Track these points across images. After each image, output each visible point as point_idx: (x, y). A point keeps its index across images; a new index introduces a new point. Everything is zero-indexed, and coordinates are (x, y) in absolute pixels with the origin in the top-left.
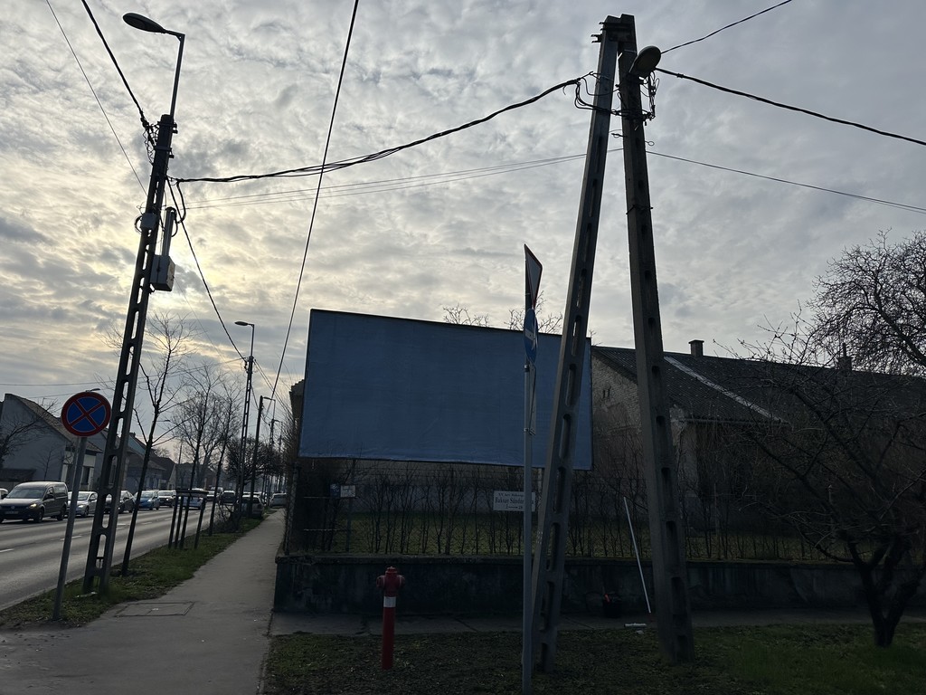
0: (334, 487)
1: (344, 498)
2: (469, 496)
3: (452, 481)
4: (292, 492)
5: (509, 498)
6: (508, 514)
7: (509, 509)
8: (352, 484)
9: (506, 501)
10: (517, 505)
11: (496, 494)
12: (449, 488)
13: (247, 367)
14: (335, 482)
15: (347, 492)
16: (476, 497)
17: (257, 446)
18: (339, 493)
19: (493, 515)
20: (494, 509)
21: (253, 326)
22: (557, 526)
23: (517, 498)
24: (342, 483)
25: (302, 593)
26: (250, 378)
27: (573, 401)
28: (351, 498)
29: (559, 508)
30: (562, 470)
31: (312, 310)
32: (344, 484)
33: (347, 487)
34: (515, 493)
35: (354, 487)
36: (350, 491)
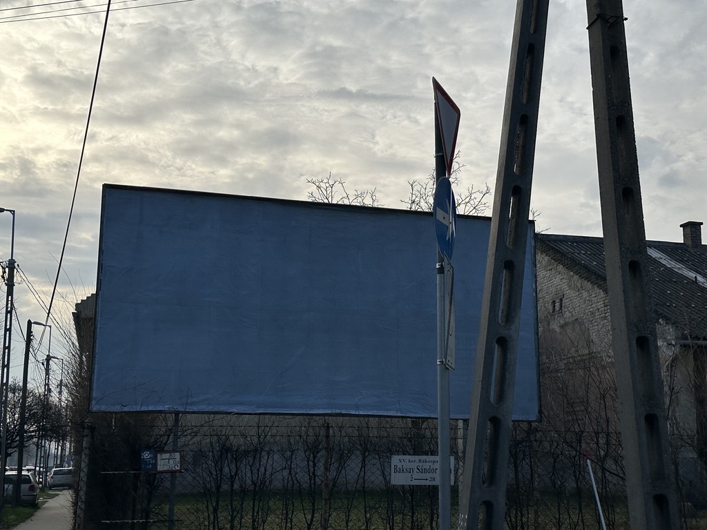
0: (146, 455)
1: (162, 472)
2: (354, 464)
3: (328, 443)
4: (83, 465)
5: (414, 465)
6: (413, 491)
8: (174, 451)
10: (428, 476)
11: (396, 460)
12: (323, 452)
13: (6, 276)
14: (148, 448)
15: (167, 462)
16: (364, 466)
17: (24, 397)
18: (155, 465)
19: (391, 493)
20: (393, 482)
21: (13, 212)
22: (489, 506)
23: (427, 466)
24: (158, 449)
26: (10, 292)
27: (510, 316)
28: (173, 472)
29: (492, 478)
30: (496, 422)
31: (106, 187)
32: (162, 451)
33: (167, 456)
34: (424, 457)
35: (177, 455)
36: (171, 461)
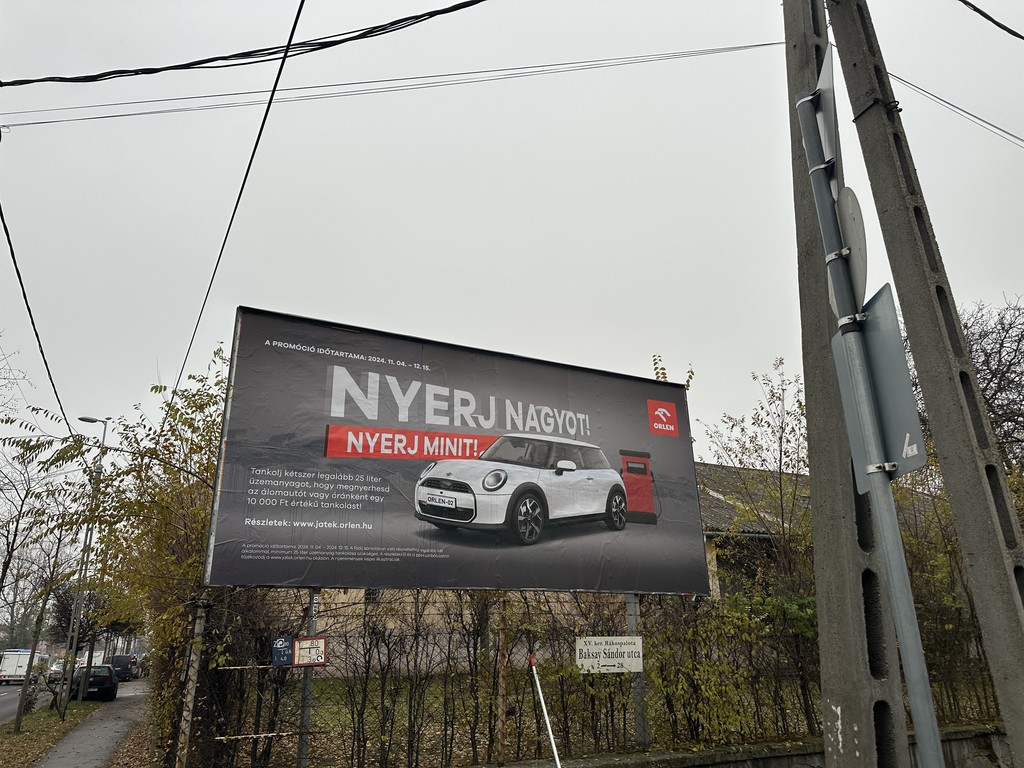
0: (280, 644)
1: (299, 666)
5: (601, 649)
7: (604, 670)
8: (317, 636)
9: (596, 656)
10: (616, 661)
11: (582, 642)
14: (282, 634)
15: (307, 652)
18: (293, 655)
20: (579, 670)
23: (614, 649)
31: (243, 311)
32: (301, 638)
33: (306, 644)
34: (610, 638)
35: (321, 643)
36: (313, 651)
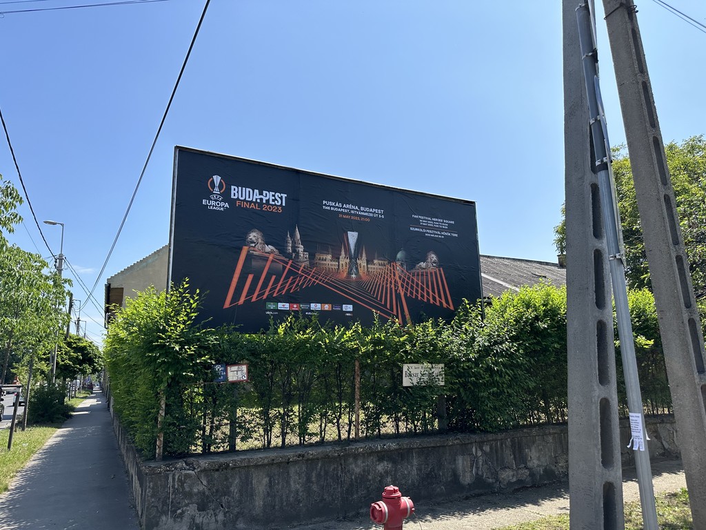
0: (218, 368)
1: (232, 382)
5: (418, 371)
8: (242, 364)
9: (415, 375)
11: (405, 367)
13: (57, 264)
14: (219, 362)
15: (236, 374)
18: (226, 375)
21: (62, 225)
25: (183, 512)
32: (232, 364)
33: (235, 368)
36: (239, 373)
